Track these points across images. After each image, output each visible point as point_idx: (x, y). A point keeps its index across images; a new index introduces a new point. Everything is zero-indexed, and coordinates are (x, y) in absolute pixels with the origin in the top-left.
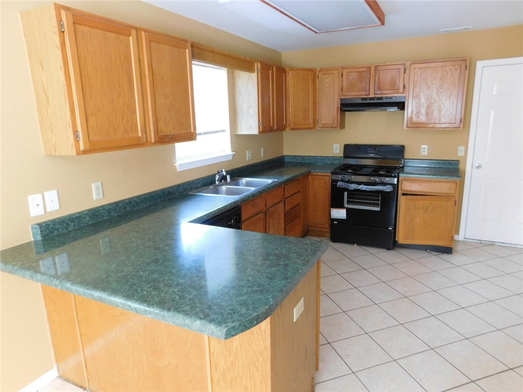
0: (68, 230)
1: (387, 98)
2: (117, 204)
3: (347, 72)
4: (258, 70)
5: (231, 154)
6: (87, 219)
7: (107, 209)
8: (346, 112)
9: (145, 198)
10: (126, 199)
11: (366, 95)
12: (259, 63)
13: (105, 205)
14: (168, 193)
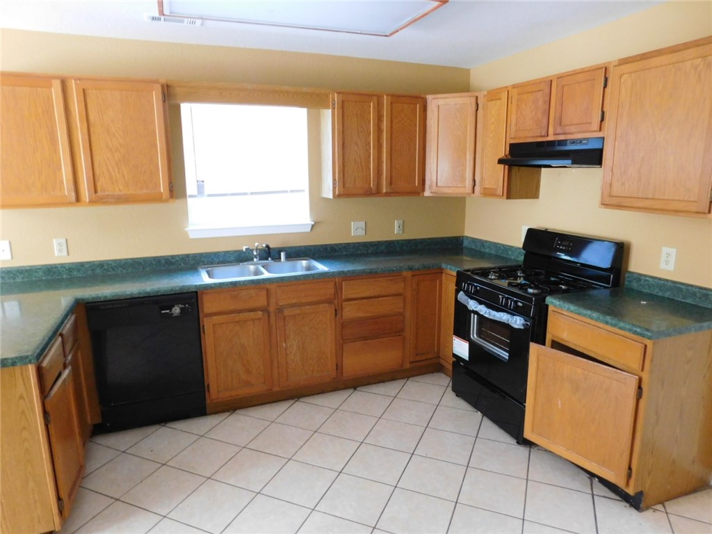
0: (15, 281)
1: (573, 142)
2: (82, 264)
3: (519, 94)
4: (334, 104)
5: (309, 224)
6: (40, 273)
7: (67, 268)
8: (543, 169)
9: (126, 263)
10: (97, 261)
11: (541, 136)
12: (336, 95)
13: (65, 264)
14: (166, 263)
